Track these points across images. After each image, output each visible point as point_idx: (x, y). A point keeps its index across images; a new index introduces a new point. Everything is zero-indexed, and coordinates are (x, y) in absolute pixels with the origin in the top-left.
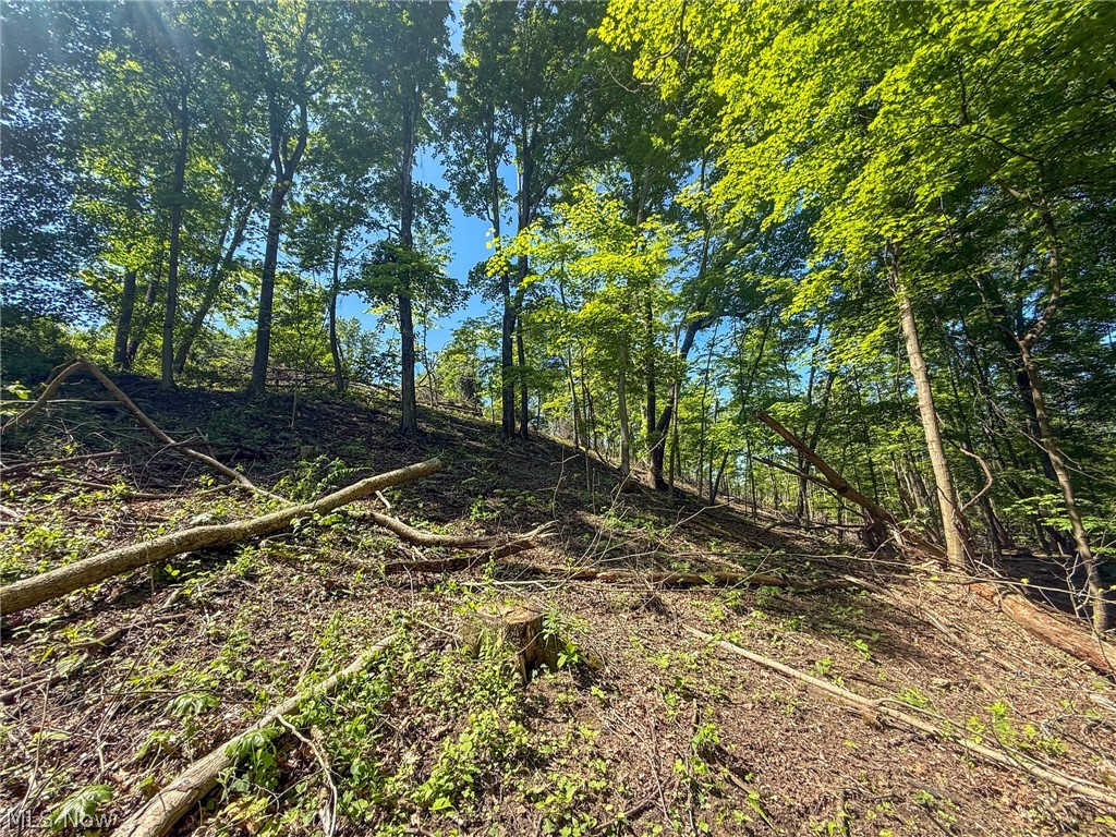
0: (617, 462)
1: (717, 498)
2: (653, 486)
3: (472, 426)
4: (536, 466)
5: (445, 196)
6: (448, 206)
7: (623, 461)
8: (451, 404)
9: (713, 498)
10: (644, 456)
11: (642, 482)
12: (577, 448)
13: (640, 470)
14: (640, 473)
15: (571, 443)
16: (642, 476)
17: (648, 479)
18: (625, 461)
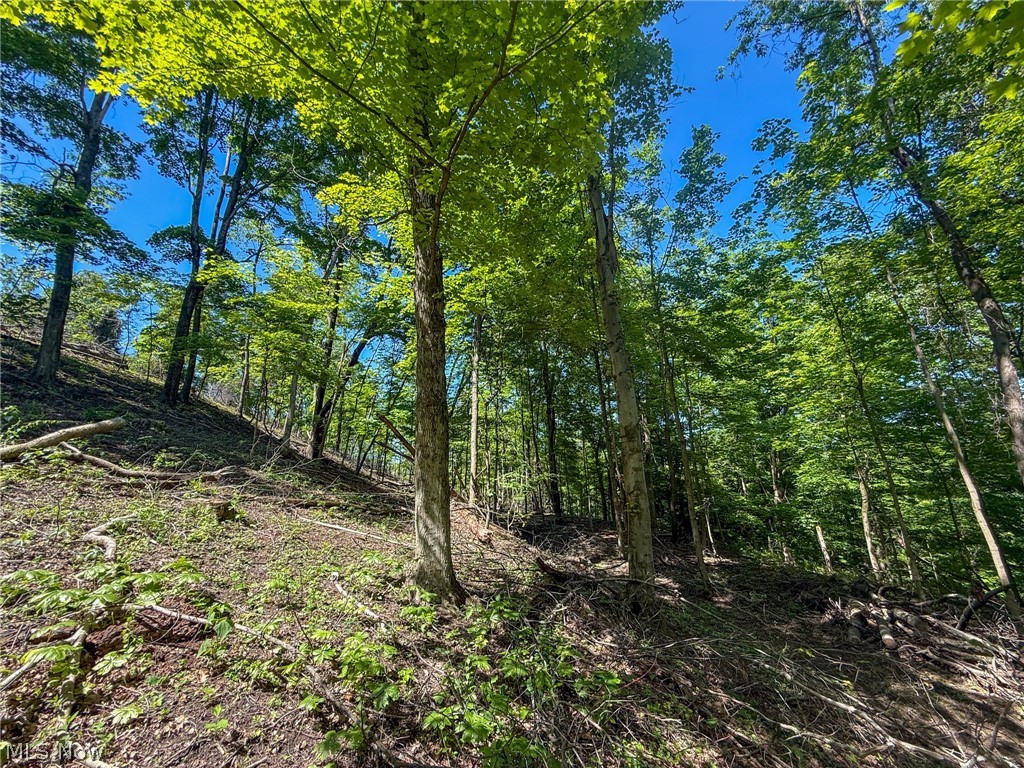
0: (279, 433)
1: (362, 470)
2: (309, 457)
3: (120, 381)
4: (200, 430)
5: (139, 149)
6: (140, 160)
7: (286, 434)
8: (84, 350)
9: (358, 469)
10: (308, 431)
11: (300, 453)
12: (241, 416)
13: (301, 442)
14: (300, 445)
15: (234, 411)
16: (301, 448)
17: (307, 450)
18: (287, 434)
